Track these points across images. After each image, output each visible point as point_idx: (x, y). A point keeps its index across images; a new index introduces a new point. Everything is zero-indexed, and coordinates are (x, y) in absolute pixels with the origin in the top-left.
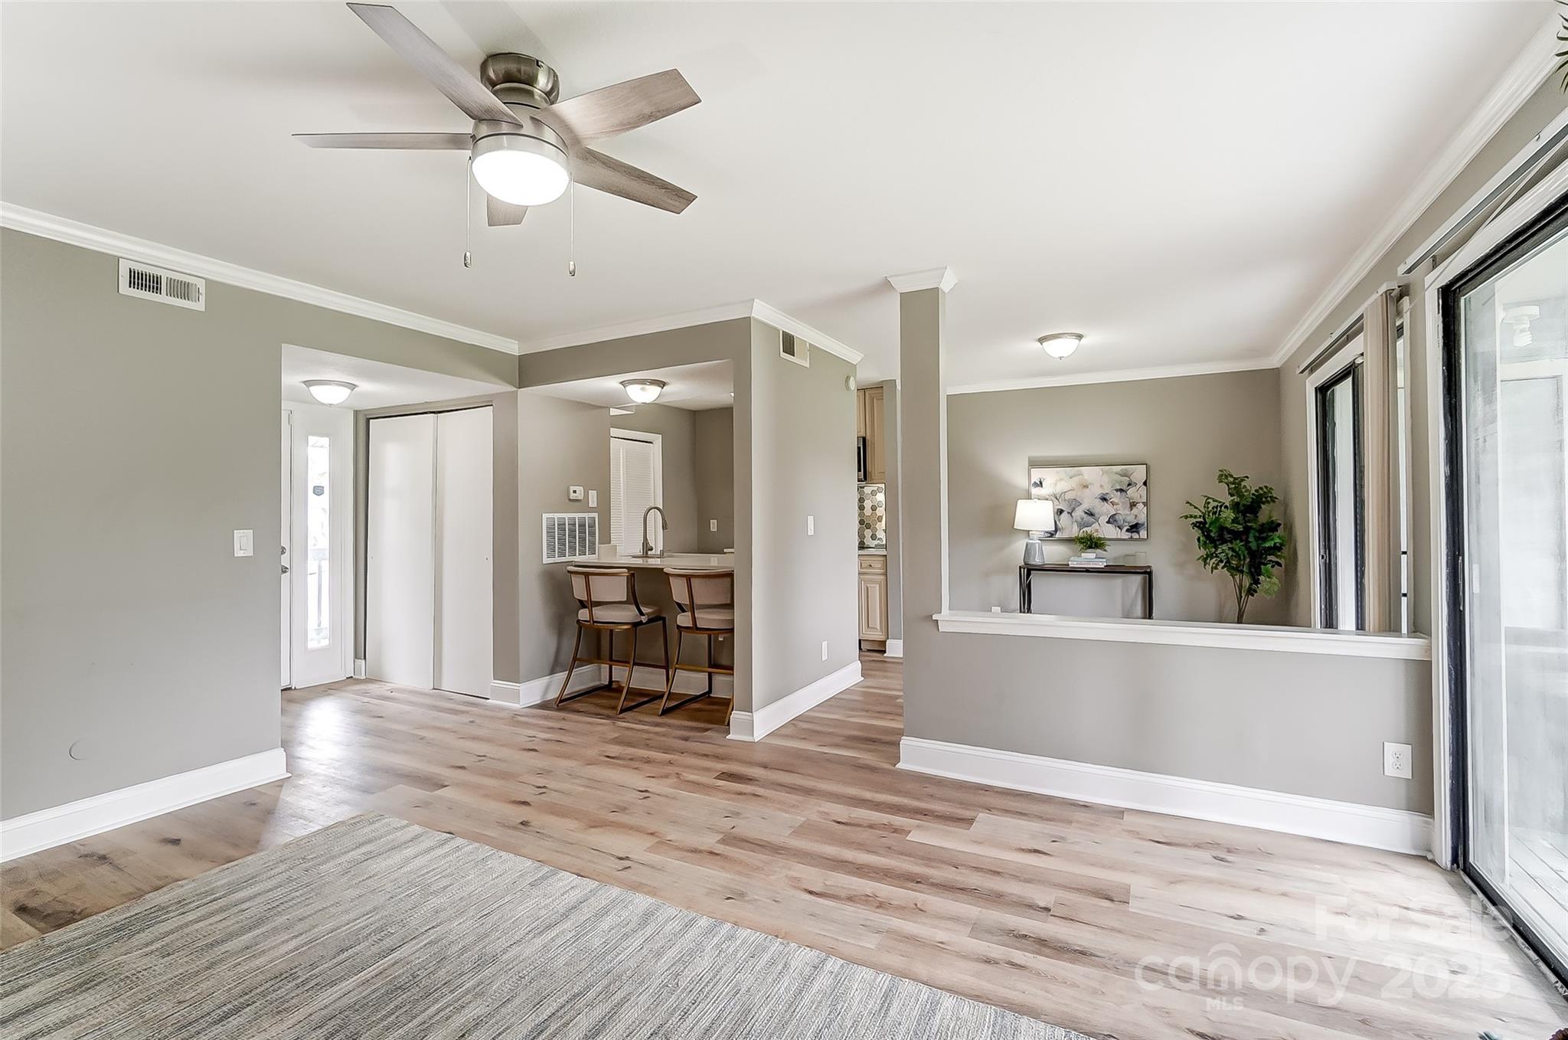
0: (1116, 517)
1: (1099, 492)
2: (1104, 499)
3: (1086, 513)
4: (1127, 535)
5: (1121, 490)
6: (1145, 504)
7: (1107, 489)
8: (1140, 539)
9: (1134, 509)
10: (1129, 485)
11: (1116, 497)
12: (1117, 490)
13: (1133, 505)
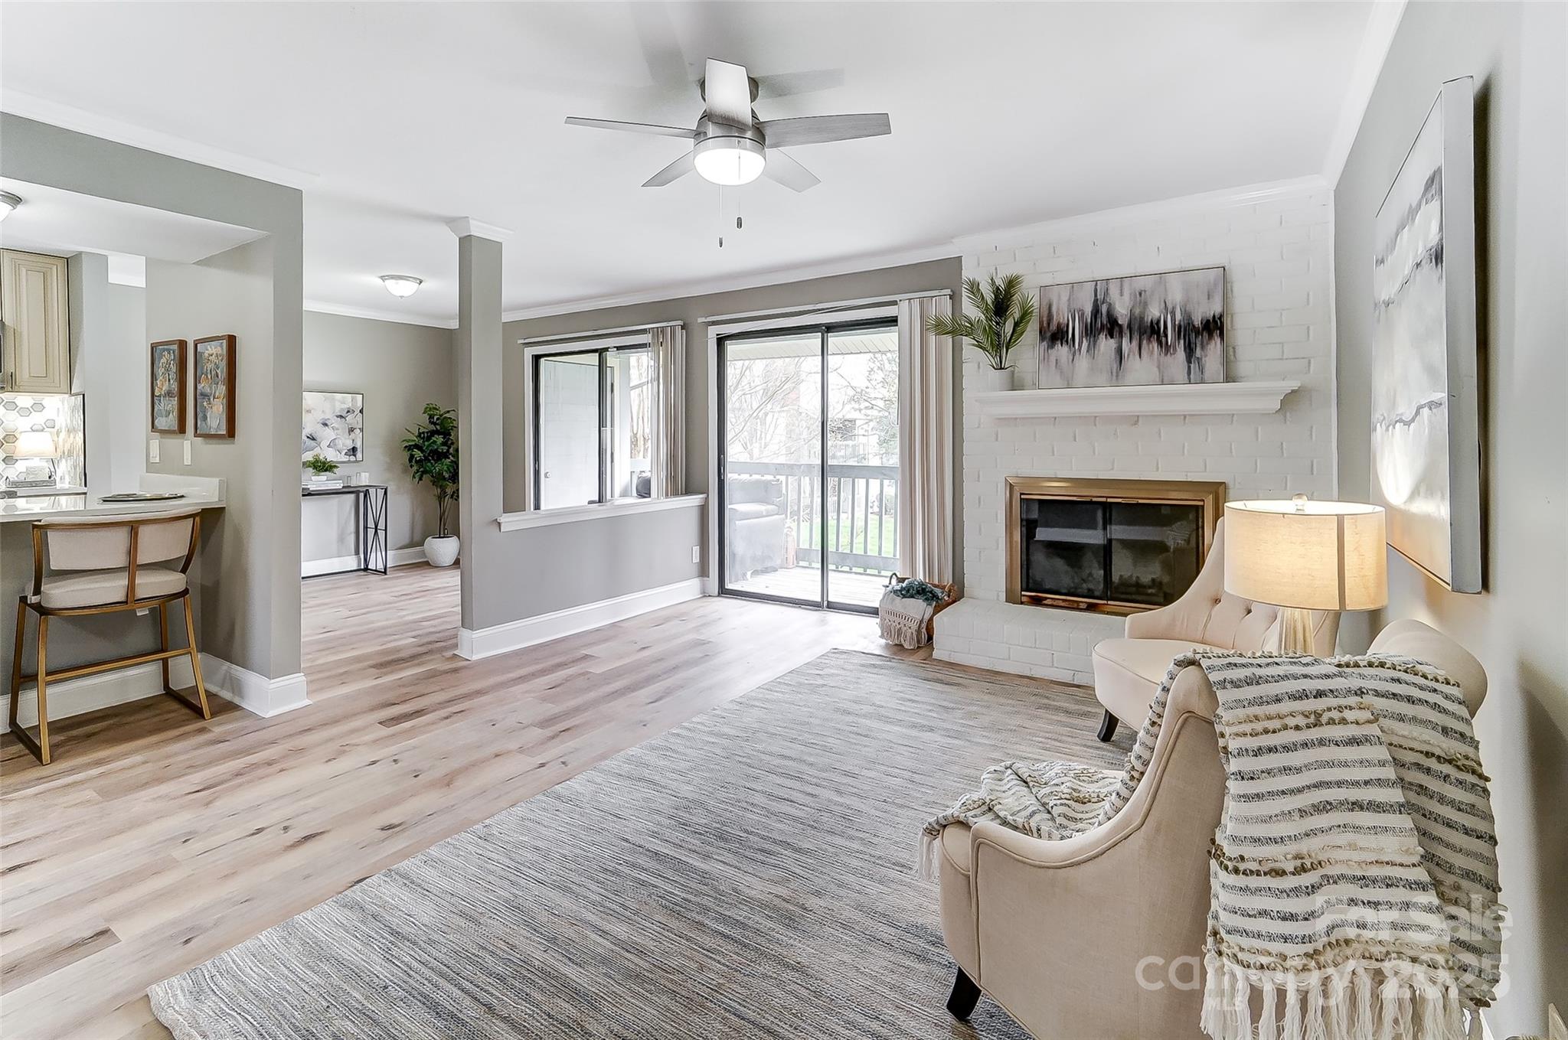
0: (337, 441)
1: (320, 417)
2: (325, 425)
3: (308, 437)
4: (346, 458)
5: (341, 417)
6: (362, 430)
7: (329, 415)
8: (356, 461)
9: (352, 434)
10: (348, 412)
11: (335, 423)
12: (337, 417)
13: (351, 430)
